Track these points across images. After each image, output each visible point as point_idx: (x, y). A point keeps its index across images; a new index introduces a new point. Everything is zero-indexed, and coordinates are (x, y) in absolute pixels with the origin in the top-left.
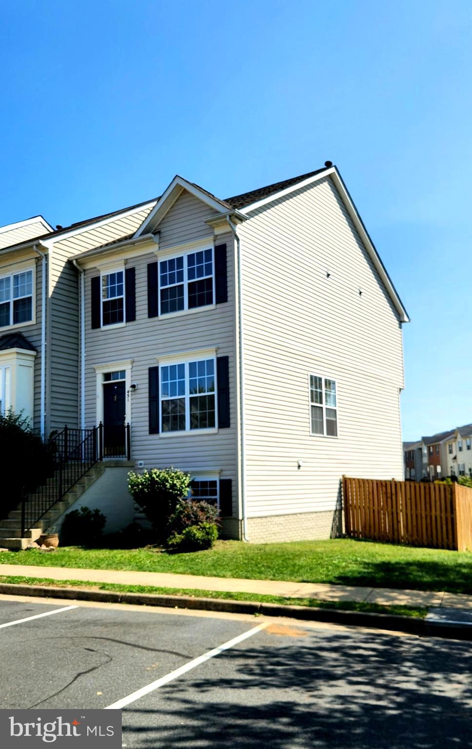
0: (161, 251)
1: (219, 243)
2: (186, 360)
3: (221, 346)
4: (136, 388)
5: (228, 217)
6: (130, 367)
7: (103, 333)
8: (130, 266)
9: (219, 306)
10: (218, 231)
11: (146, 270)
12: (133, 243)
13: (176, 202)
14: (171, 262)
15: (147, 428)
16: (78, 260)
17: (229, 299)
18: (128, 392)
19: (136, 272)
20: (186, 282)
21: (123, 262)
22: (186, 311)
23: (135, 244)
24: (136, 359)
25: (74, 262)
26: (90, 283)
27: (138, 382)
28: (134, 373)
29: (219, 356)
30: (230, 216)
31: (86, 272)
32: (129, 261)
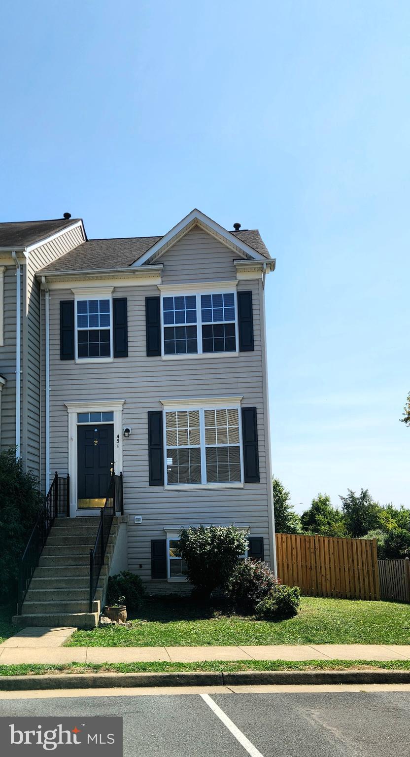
0: (166, 286)
1: (243, 288)
2: (201, 407)
3: (245, 395)
4: (130, 433)
5: (265, 264)
6: (121, 408)
7: (78, 367)
8: (119, 295)
9: (244, 354)
10: (241, 276)
11: (144, 303)
12: (134, 272)
13: (185, 236)
14: (179, 299)
15: (147, 479)
16: (47, 278)
17: (256, 348)
18: (118, 437)
19: (129, 304)
20: (199, 324)
21: (112, 289)
22: (200, 354)
23: (136, 273)
24: (128, 400)
25: (43, 279)
26: (58, 307)
27: (133, 426)
28: (125, 416)
29: (245, 406)
30: (266, 264)
31: (51, 293)
32: (117, 290)
